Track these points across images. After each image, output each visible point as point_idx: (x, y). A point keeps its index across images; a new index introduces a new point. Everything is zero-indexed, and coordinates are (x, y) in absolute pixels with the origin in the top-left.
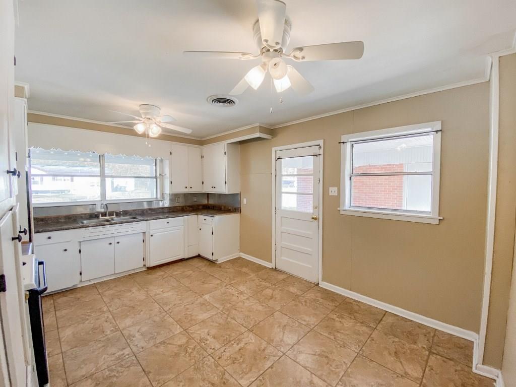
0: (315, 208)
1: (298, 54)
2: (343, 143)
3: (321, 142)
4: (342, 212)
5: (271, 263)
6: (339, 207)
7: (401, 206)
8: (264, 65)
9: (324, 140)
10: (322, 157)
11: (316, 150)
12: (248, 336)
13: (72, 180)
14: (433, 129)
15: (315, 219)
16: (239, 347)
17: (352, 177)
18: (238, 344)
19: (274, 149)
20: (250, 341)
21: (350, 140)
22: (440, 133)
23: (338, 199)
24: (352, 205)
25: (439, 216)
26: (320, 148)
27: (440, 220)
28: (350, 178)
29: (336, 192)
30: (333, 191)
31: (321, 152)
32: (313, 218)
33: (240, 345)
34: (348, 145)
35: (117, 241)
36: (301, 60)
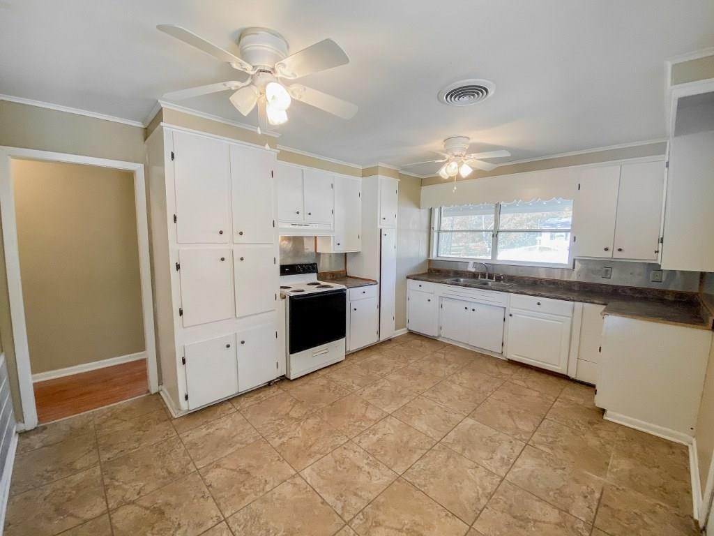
12: (296, 429)
13: (552, 237)
16: (280, 441)
18: (280, 438)
20: (297, 435)
33: (282, 439)
35: (472, 308)
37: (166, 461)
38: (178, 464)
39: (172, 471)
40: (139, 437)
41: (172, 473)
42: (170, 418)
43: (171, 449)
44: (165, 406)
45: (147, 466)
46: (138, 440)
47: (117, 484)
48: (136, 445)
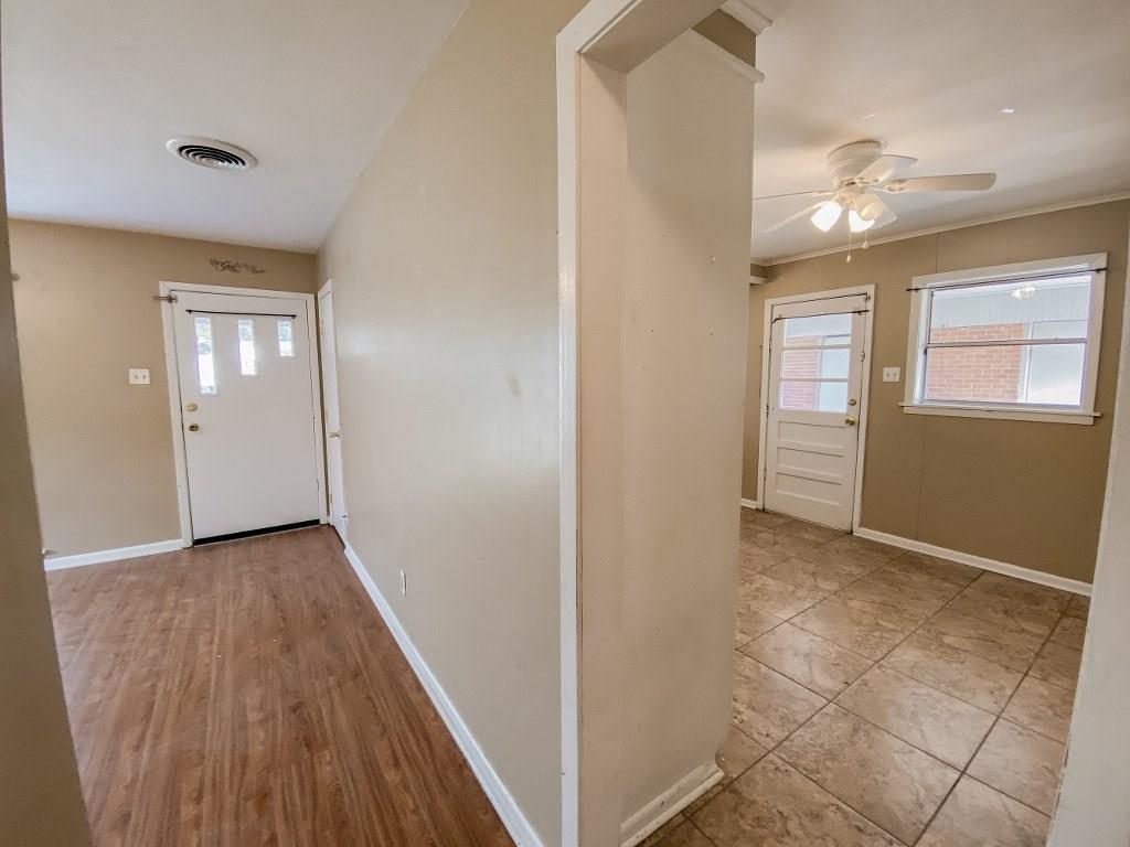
0: (853, 403)
1: (897, 186)
2: (916, 290)
3: (871, 290)
4: (906, 410)
5: (755, 499)
6: (902, 400)
7: (1016, 397)
8: (841, 201)
9: (877, 286)
10: (870, 315)
11: (859, 303)
14: (1091, 266)
15: (852, 423)
17: (929, 350)
19: (768, 303)
21: (928, 285)
22: (1103, 274)
23: (900, 388)
24: (926, 397)
25: (1095, 411)
26: (868, 299)
27: (1095, 417)
28: (925, 352)
29: (898, 376)
30: (890, 374)
31: (870, 305)
32: (847, 421)
34: (925, 294)
36: (897, 192)
37: (839, 744)
38: (833, 726)
39: (851, 729)
40: (806, 822)
41: (854, 729)
42: (726, 786)
43: (809, 748)
44: (681, 819)
45: (862, 766)
46: (816, 816)
47: (922, 792)
48: (830, 813)
